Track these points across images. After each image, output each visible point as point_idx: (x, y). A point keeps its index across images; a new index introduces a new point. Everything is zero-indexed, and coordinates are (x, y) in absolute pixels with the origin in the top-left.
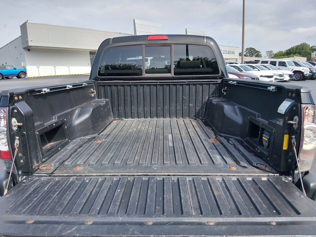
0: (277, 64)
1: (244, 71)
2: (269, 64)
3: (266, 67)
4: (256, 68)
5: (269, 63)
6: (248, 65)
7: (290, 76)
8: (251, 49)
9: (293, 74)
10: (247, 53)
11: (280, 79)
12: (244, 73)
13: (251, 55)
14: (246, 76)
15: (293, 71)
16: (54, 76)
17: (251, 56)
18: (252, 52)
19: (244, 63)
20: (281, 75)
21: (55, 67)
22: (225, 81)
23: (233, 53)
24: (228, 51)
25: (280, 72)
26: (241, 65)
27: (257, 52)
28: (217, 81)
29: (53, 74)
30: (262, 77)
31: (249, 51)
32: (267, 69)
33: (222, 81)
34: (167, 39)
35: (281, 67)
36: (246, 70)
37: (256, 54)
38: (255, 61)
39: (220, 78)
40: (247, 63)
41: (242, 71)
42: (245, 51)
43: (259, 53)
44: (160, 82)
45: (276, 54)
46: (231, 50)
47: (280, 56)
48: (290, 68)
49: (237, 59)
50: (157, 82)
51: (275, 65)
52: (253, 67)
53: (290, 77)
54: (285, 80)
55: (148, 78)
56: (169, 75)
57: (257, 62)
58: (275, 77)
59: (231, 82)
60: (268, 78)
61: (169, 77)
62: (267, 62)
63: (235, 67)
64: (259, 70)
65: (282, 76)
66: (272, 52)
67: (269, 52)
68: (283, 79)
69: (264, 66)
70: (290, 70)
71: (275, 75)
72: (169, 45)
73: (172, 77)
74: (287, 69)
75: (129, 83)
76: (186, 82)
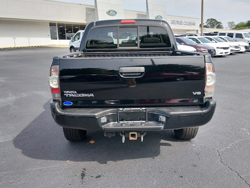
0: (234, 36)
1: (202, 43)
2: (226, 36)
3: (223, 39)
4: (214, 40)
5: (227, 34)
6: (206, 37)
7: (246, 47)
8: (212, 20)
9: (249, 45)
10: (208, 24)
11: (236, 51)
12: (202, 44)
13: (213, 26)
14: (203, 48)
15: (249, 42)
16: (14, 48)
17: (212, 28)
18: (213, 23)
19: (204, 35)
20: (236, 47)
21: (14, 39)
22: (175, 52)
23: (194, 24)
24: (188, 23)
25: (236, 44)
26: (200, 37)
27: (219, 23)
28: (169, 52)
29: (13, 46)
30: (218, 48)
31: (210, 23)
32: (224, 41)
33: (173, 52)
34: (134, 22)
35: (237, 39)
36: (204, 41)
37: (217, 25)
38: (214, 33)
39: (172, 50)
40: (207, 34)
41: (200, 43)
42: (206, 22)
43: (220, 24)
44: (129, 53)
45: (237, 25)
46: (192, 21)
47: (242, 27)
48: (247, 40)
49: (197, 31)
50: (128, 53)
51: (232, 37)
52: (211, 39)
53: (246, 49)
54: (241, 51)
55: (121, 50)
56: (136, 48)
57: (215, 34)
58: (231, 48)
59: (178, 52)
60: (224, 49)
61: (136, 50)
62: (224, 34)
63: (194, 39)
64: (216, 42)
65: (238, 48)
66: (234, 23)
67: (230, 23)
68: (239, 50)
69: (221, 38)
70: (247, 41)
71: (231, 46)
72: (136, 27)
73: (139, 49)
74: (243, 41)
75: (108, 53)
76: (148, 53)
